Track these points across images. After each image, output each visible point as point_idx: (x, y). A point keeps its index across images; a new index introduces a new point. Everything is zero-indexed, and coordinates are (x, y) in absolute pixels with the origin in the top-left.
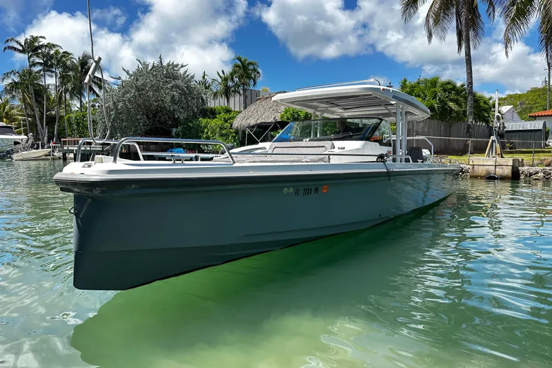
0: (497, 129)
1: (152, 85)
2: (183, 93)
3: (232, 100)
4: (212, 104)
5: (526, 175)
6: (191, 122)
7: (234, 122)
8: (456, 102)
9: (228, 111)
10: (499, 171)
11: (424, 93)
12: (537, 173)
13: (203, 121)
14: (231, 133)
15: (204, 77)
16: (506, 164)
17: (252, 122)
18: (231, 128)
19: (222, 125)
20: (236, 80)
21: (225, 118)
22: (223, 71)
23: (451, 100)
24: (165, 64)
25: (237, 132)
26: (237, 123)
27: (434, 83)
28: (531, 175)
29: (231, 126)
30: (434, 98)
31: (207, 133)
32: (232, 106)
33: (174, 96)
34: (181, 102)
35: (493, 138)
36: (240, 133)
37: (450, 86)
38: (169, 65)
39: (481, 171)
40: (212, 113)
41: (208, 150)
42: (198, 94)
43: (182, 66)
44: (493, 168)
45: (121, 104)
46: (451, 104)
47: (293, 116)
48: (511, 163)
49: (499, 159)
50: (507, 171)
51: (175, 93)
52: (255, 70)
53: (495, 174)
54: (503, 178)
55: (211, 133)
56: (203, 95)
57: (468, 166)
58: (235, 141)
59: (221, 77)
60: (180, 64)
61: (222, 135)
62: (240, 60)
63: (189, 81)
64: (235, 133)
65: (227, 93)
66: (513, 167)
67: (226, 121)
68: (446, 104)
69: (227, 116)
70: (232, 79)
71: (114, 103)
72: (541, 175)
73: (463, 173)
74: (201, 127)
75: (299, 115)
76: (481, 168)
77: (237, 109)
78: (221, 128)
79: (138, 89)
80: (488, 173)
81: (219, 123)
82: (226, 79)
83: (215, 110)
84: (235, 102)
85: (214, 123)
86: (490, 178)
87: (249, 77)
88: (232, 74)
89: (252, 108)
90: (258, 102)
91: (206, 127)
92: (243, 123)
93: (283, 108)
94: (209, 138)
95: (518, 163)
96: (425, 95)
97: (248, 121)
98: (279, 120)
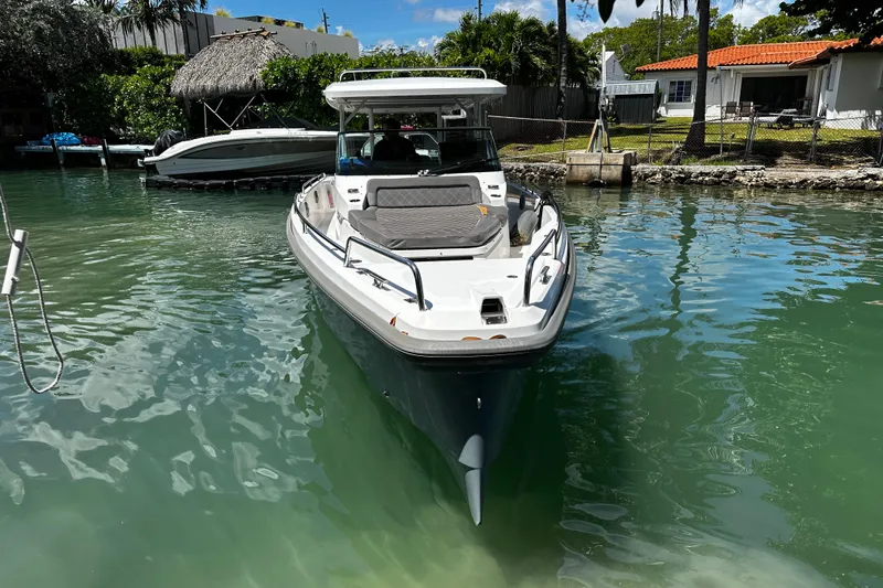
0: (605, 109)
2: (56, 21)
3: (159, 32)
4: (121, 41)
5: (640, 178)
6: (84, 81)
7: (174, 83)
8: (545, 55)
9: (155, 58)
10: (606, 173)
11: (496, 40)
12: (654, 174)
13: (110, 80)
14: (169, 104)
16: (615, 162)
17: (209, 84)
18: (167, 95)
19: (149, 89)
21: (153, 75)
23: (536, 52)
25: (180, 100)
26: (181, 83)
27: (509, 21)
28: (646, 176)
29: (168, 88)
31: (120, 103)
32: (160, 47)
33: (39, 31)
34: (58, 41)
35: (598, 122)
36: (188, 105)
37: (533, 29)
39: (581, 173)
40: (125, 63)
41: (126, 135)
42: (91, 24)
44: (598, 168)
46: (537, 60)
47: (286, 76)
48: (621, 161)
49: (606, 155)
50: (616, 173)
51: (42, 23)
53: (600, 178)
54: (610, 184)
55: (129, 104)
56: (101, 26)
57: (564, 166)
58: (179, 119)
61: (151, 108)
64: (176, 103)
65: (150, 19)
66: (624, 166)
67: (157, 82)
68: (529, 59)
69: (157, 71)
72: (659, 176)
73: (556, 176)
74: (107, 91)
75: (296, 75)
76: (581, 168)
77: (173, 52)
78: (147, 95)
80: (591, 176)
81: (144, 84)
83: (129, 54)
84: (168, 39)
85: (133, 83)
86: (593, 184)
89: (205, 56)
90: (215, 45)
91: (116, 91)
92: (192, 85)
93: (264, 59)
94: (127, 114)
95: (630, 160)
96: (499, 45)
97: (201, 82)
98: (261, 83)
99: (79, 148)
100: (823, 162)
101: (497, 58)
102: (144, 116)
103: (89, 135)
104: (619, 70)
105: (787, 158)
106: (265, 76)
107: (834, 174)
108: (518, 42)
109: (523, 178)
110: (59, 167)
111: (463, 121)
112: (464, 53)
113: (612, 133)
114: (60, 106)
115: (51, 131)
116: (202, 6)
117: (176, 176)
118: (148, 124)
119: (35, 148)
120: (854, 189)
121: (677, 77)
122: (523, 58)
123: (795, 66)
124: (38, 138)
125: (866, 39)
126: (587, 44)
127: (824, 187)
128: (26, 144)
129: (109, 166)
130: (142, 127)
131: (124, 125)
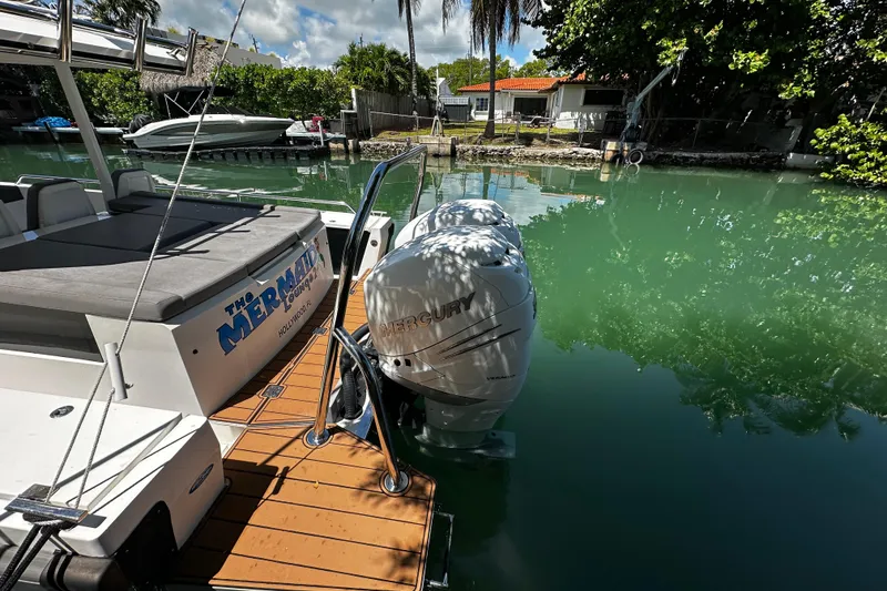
5: (461, 152)
7: (141, 81)
8: (403, 75)
10: (442, 149)
11: (373, 62)
12: (468, 150)
13: (87, 77)
14: (140, 97)
16: (446, 143)
17: (171, 83)
18: (138, 90)
19: (121, 84)
21: (121, 74)
23: (398, 73)
25: (149, 95)
26: (147, 81)
27: (381, 50)
28: (464, 151)
29: (138, 86)
30: (383, 69)
31: (99, 95)
35: (436, 118)
36: (156, 98)
37: (395, 57)
41: (109, 120)
44: (437, 146)
46: (398, 77)
47: (229, 79)
48: (450, 142)
49: (441, 138)
50: (448, 149)
53: (439, 152)
54: (446, 156)
55: (107, 96)
58: (150, 109)
61: (126, 100)
64: (146, 97)
66: (451, 145)
67: (127, 80)
68: (393, 77)
69: (125, 71)
70: (113, 8)
72: (470, 152)
75: (236, 79)
76: (428, 146)
78: (120, 89)
80: (435, 151)
81: (116, 81)
85: (105, 80)
86: (436, 155)
91: (93, 86)
92: (157, 84)
93: (211, 65)
94: (106, 103)
95: (455, 142)
96: (375, 65)
99: (70, 129)
100: (552, 144)
101: (374, 75)
102: (121, 106)
104: (448, 91)
105: (536, 141)
106: (213, 78)
107: (558, 151)
108: (388, 65)
109: (395, 151)
111: (355, 115)
112: (353, 70)
113: (445, 127)
115: (43, 116)
116: (153, 23)
118: (126, 111)
119: (31, 129)
120: (567, 159)
121: (480, 96)
122: (390, 75)
123: (541, 91)
124: (32, 121)
125: (575, 75)
126: (429, 71)
127: (554, 158)
128: (21, 125)
130: (121, 114)
131: (107, 112)
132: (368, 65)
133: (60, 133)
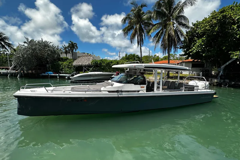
1: (39, 49)
2: (51, 52)
6: (55, 63)
13: (60, 63)
15: (58, 47)
18: (72, 66)
20: (69, 48)
22: (65, 45)
24: (44, 41)
25: (74, 67)
26: (75, 63)
29: (72, 64)
31: (62, 67)
33: (49, 53)
38: (45, 42)
40: (62, 60)
41: (62, 72)
42: (58, 53)
43: (51, 43)
45: (25, 56)
47: (96, 63)
52: (76, 46)
55: (64, 67)
57: (148, 79)
59: (64, 47)
60: (50, 42)
61: (68, 68)
62: (71, 42)
63: (54, 48)
65: (66, 53)
67: (70, 63)
69: (70, 61)
70: (68, 48)
71: (22, 55)
74: (60, 65)
75: (98, 63)
78: (68, 65)
79: (32, 50)
81: (67, 63)
82: (66, 48)
84: (69, 56)
85: (65, 63)
87: (74, 48)
88: (68, 46)
89: (79, 59)
91: (62, 65)
92: (77, 64)
93: (91, 60)
94: (63, 69)
96: (132, 59)
97: (79, 64)
98: (90, 64)
99: (53, 75)
102: (67, 69)
103: (55, 72)
106: (91, 63)
110: (48, 78)
112: (126, 60)
114: (49, 67)
115: (47, 72)
116: (75, 51)
117: (75, 81)
118: (68, 71)
119: (44, 74)
124: (45, 73)
128: (42, 74)
129: (59, 78)
130: (66, 71)
132: (130, 59)
133: (51, 76)
